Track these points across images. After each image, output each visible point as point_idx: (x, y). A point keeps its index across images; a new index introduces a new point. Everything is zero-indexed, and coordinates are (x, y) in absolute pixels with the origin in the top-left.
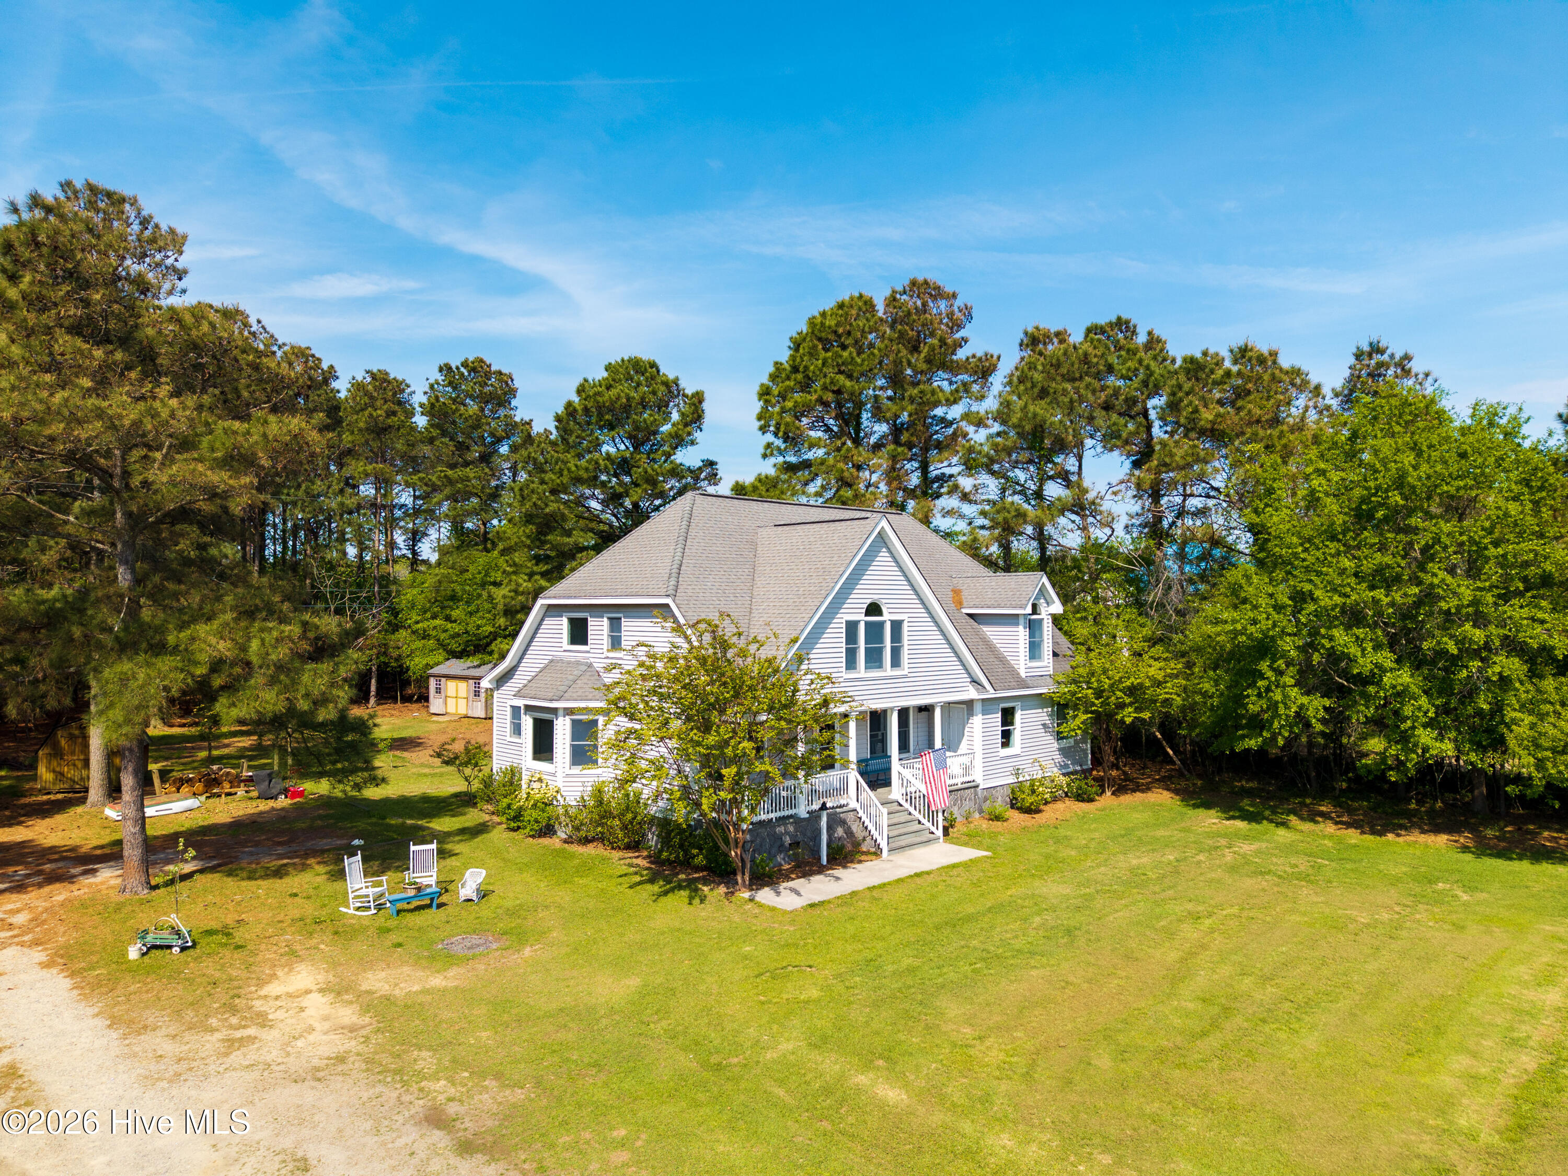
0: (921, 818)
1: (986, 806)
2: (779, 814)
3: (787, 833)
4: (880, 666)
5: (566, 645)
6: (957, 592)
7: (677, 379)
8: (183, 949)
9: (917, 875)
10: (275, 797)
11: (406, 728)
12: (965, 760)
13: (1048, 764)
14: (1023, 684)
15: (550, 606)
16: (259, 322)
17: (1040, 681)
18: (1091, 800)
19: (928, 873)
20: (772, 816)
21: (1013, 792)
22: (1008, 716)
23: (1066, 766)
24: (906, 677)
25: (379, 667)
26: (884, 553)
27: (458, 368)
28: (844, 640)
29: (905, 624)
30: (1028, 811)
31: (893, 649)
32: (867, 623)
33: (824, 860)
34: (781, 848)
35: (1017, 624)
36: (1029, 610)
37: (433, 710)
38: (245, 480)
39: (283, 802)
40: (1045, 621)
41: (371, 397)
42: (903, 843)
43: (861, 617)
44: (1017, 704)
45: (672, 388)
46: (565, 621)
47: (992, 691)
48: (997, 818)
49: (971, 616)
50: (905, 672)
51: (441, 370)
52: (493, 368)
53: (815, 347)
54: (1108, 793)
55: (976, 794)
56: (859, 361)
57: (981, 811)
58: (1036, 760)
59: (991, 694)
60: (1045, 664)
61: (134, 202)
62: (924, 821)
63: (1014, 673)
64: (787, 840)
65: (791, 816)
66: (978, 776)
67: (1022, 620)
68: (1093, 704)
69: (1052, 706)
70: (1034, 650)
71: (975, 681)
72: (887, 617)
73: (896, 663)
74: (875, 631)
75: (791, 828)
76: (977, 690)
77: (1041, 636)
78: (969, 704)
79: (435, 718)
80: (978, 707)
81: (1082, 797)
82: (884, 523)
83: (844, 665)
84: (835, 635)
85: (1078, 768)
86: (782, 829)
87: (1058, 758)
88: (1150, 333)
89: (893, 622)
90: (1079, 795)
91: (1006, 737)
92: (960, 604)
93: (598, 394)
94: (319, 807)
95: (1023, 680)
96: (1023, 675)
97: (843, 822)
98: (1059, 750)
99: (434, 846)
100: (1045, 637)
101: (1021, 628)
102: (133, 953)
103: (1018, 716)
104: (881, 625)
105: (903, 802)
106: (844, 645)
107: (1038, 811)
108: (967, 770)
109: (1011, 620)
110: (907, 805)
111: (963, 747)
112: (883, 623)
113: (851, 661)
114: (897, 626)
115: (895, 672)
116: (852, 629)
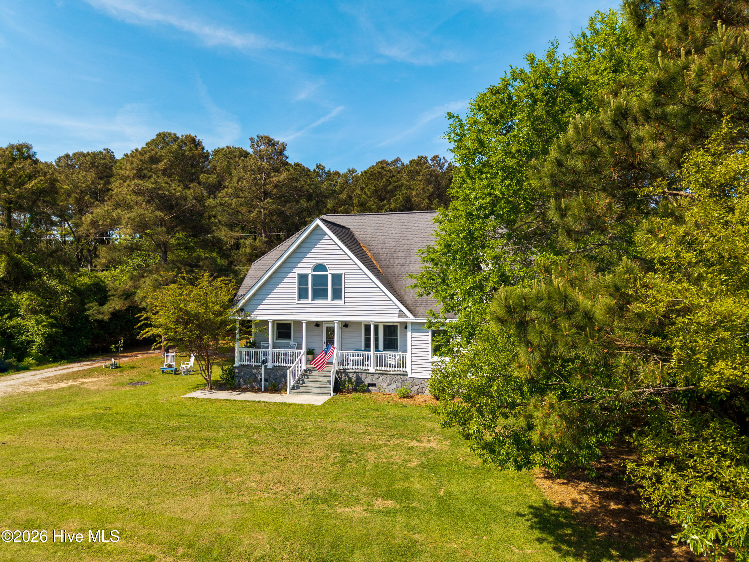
2: (256, 364)
3: (259, 373)
4: (325, 298)
12: (402, 358)
20: (252, 364)
24: (344, 305)
28: (296, 284)
29: (343, 276)
31: (334, 290)
32: (313, 276)
33: (263, 389)
34: (255, 379)
42: (304, 391)
43: (309, 272)
48: (404, 396)
50: (344, 302)
55: (405, 380)
59: (412, 318)
64: (259, 377)
66: (408, 370)
71: (402, 311)
72: (329, 273)
73: (336, 296)
74: (320, 280)
76: (398, 316)
80: (408, 327)
83: (296, 296)
84: (291, 282)
86: (256, 371)
89: (333, 275)
106: (296, 286)
108: (404, 364)
112: (327, 275)
113: (303, 294)
114: (337, 278)
115: (336, 302)
116: (303, 278)
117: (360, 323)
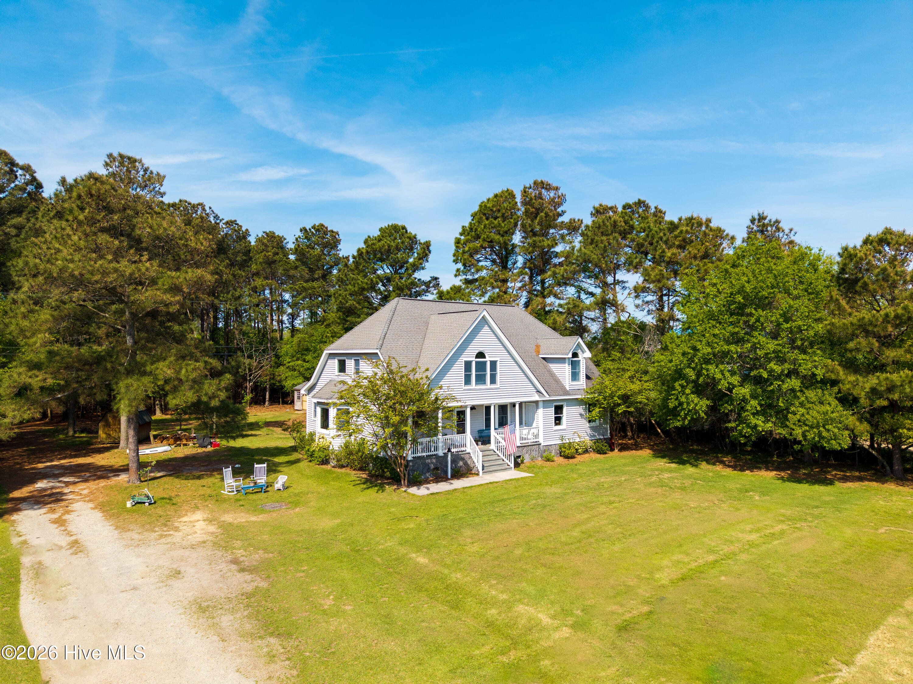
0: (504, 458)
1: (545, 455)
2: (428, 454)
3: (432, 463)
4: (485, 383)
5: (337, 372)
6: (538, 346)
7: (416, 235)
8: (150, 504)
9: (491, 483)
10: (206, 447)
11: (280, 417)
12: (535, 431)
13: (583, 434)
14: (567, 393)
15: (330, 354)
16: (210, 208)
17: (578, 392)
18: (606, 453)
19: (497, 482)
20: (424, 454)
21: (561, 448)
22: (559, 409)
23: (594, 436)
24: (499, 388)
25: (270, 385)
26: (486, 328)
27: (310, 229)
28: (463, 370)
29: (498, 363)
30: (567, 457)
31: (491, 374)
32: (476, 362)
33: (449, 476)
34: (429, 470)
35: (565, 363)
36: (570, 355)
37: (296, 408)
38: (177, 298)
39: (209, 449)
40: (581, 362)
41: (266, 246)
42: (491, 470)
43: (473, 359)
44: (564, 404)
45: (413, 239)
46: (336, 361)
47: (548, 396)
48: (548, 460)
49: (544, 358)
50: (498, 386)
51: (301, 231)
52: (329, 229)
53: (481, 218)
54: (616, 450)
55: (539, 448)
56: (503, 225)
57: (542, 457)
58: (575, 433)
59: (547, 398)
60: (581, 383)
61: (140, 161)
62: (505, 460)
63: (563, 387)
64: (432, 466)
65: (435, 455)
66: (541, 440)
67: (567, 361)
68: (603, 404)
69: (586, 405)
70: (575, 376)
71: (538, 392)
72: (488, 359)
73: (493, 380)
74: (481, 367)
75: (434, 461)
76: (539, 396)
77: (579, 369)
78: (537, 402)
79: (297, 412)
80: (541, 404)
81: (600, 452)
82: (485, 313)
83: (463, 382)
84: (459, 368)
85: (602, 437)
86: (429, 461)
87: (589, 431)
88: (656, 208)
89: (491, 362)
90: (598, 451)
91: (558, 420)
92: (538, 353)
93: (373, 244)
94: (225, 451)
95: (567, 391)
96: (568, 389)
97: (463, 459)
98: (590, 427)
99: (265, 465)
100: (581, 369)
101: (567, 365)
102: (129, 504)
103: (565, 409)
104: (485, 363)
105: (496, 450)
106: (463, 373)
107: (573, 457)
108: (537, 436)
109: (561, 360)
110: (498, 452)
111: (534, 425)
112: (486, 362)
113: (468, 381)
114: (494, 364)
115: (493, 386)
116: (468, 365)
117: (482, 405)
